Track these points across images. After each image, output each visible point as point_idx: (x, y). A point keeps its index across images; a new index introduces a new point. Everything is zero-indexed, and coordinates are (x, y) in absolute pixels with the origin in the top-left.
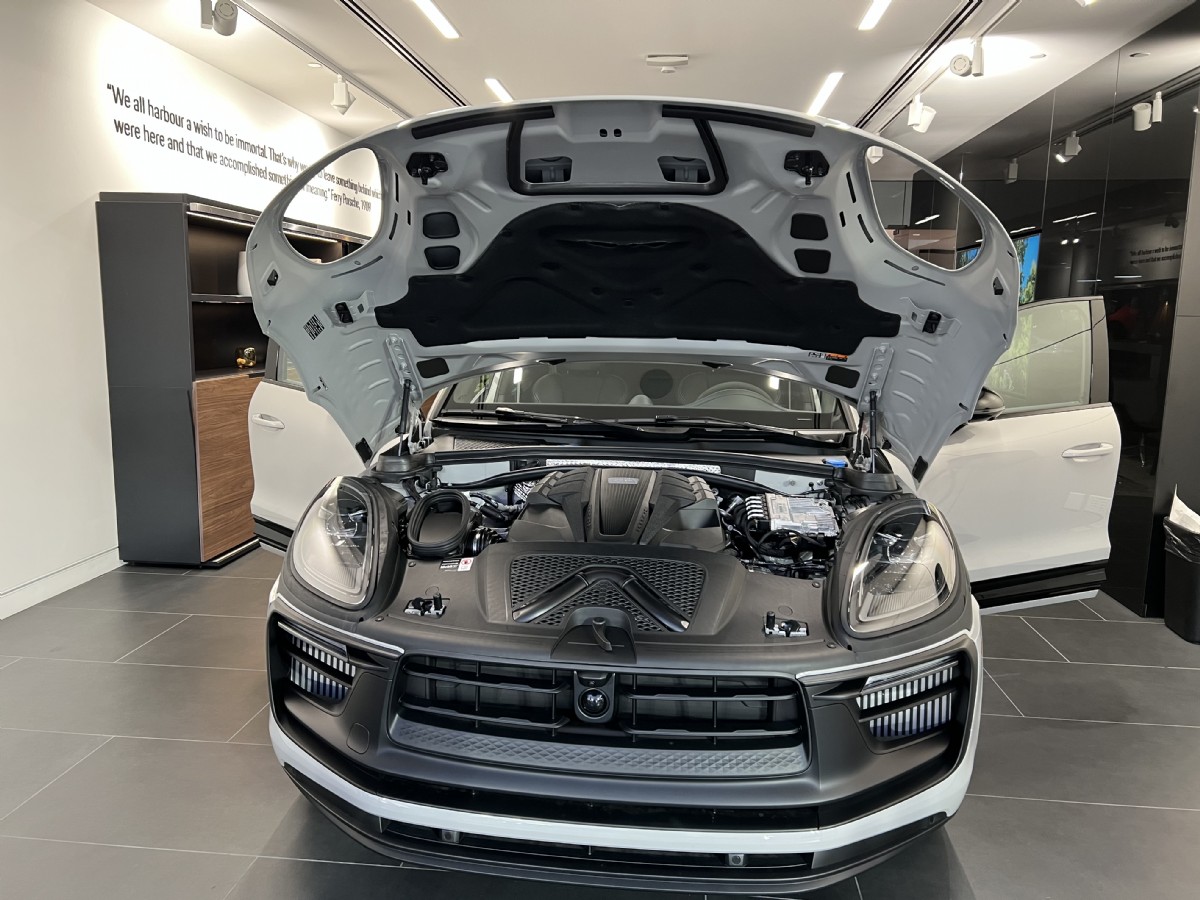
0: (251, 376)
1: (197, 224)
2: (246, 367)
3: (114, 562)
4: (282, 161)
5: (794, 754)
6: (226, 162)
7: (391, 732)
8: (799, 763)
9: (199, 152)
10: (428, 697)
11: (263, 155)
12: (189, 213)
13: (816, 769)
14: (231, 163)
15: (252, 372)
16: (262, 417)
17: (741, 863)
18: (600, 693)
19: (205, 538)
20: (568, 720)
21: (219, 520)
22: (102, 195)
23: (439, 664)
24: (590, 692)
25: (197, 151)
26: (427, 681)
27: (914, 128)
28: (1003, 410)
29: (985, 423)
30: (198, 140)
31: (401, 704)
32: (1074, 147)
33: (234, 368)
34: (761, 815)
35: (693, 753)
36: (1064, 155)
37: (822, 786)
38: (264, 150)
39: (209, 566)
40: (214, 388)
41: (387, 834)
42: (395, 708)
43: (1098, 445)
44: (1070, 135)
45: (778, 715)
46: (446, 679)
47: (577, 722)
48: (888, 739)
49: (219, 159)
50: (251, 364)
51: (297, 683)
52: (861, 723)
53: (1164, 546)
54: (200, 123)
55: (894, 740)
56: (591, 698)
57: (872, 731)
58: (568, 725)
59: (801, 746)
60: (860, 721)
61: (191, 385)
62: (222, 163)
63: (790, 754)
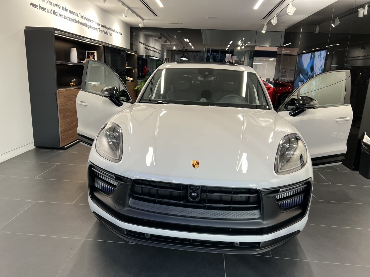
0: (75, 88)
1: (58, 38)
2: (73, 86)
3: (32, 146)
4: (84, 18)
5: (256, 212)
6: (66, 18)
7: (129, 203)
8: (258, 215)
9: (57, 14)
10: (141, 193)
11: (78, 16)
12: (55, 34)
13: (263, 217)
14: (67, 18)
15: (75, 87)
16: (81, 102)
17: (238, 245)
18: (196, 192)
19: (61, 140)
20: (185, 201)
21: (65, 134)
22: (26, 27)
23: (144, 182)
24: (193, 192)
25: (56, 14)
26: (141, 187)
27: (289, 14)
28: (318, 105)
29: (312, 110)
30: (57, 10)
31: (132, 195)
32: (338, 22)
33: (69, 86)
34: (245, 230)
35: (225, 211)
36: (334, 25)
37: (264, 222)
38: (78, 14)
39: (63, 148)
40: (64, 92)
41: (127, 234)
42: (131, 196)
43: (346, 117)
44: (337, 18)
45: (251, 200)
46: (146, 187)
47: (188, 201)
48: (285, 208)
49: (63, 17)
50: (75, 85)
51: (97, 187)
52: (277, 203)
53: (360, 149)
54: (57, 4)
55: (287, 208)
56: (193, 194)
57: (280, 205)
58: (185, 202)
59: (259, 210)
60: (277, 202)
61: (56, 91)
62: (65, 18)
63: (255, 212)
